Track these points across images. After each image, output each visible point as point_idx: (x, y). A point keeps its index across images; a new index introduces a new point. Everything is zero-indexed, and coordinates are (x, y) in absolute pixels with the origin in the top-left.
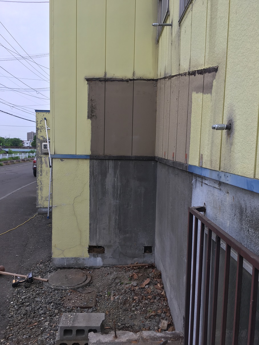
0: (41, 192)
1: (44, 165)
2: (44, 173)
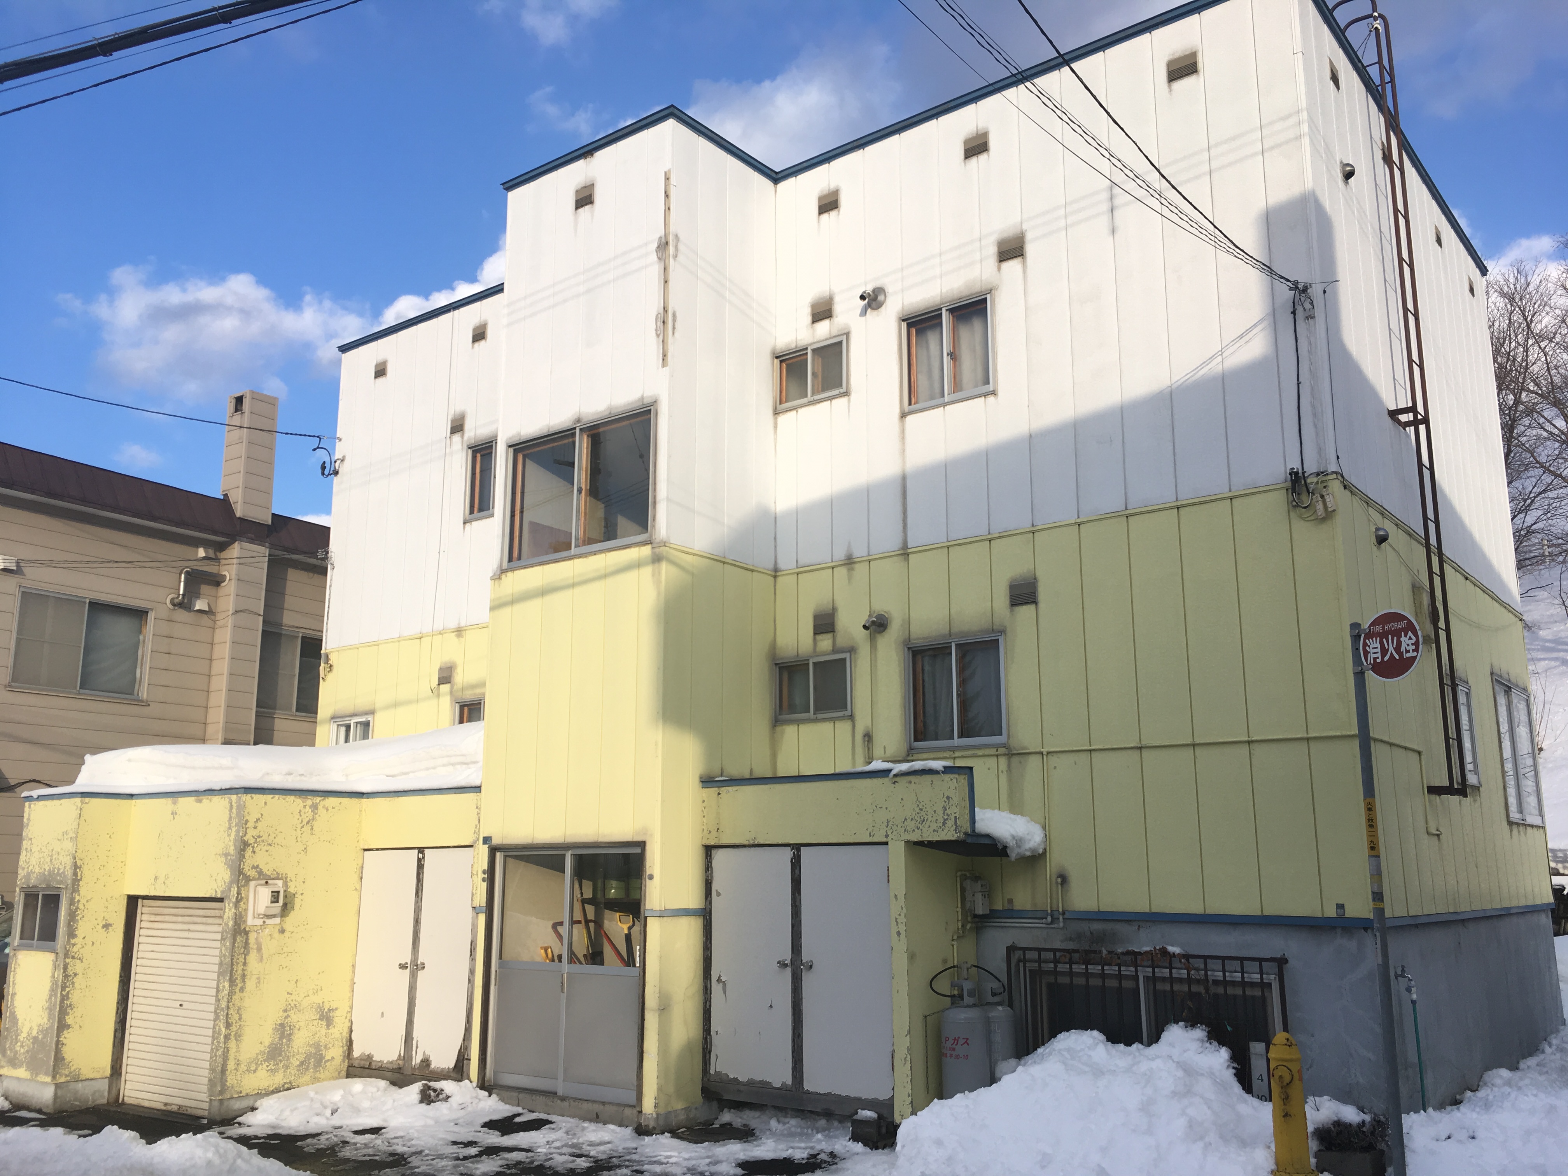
1: (252, 957)
2: (250, 984)
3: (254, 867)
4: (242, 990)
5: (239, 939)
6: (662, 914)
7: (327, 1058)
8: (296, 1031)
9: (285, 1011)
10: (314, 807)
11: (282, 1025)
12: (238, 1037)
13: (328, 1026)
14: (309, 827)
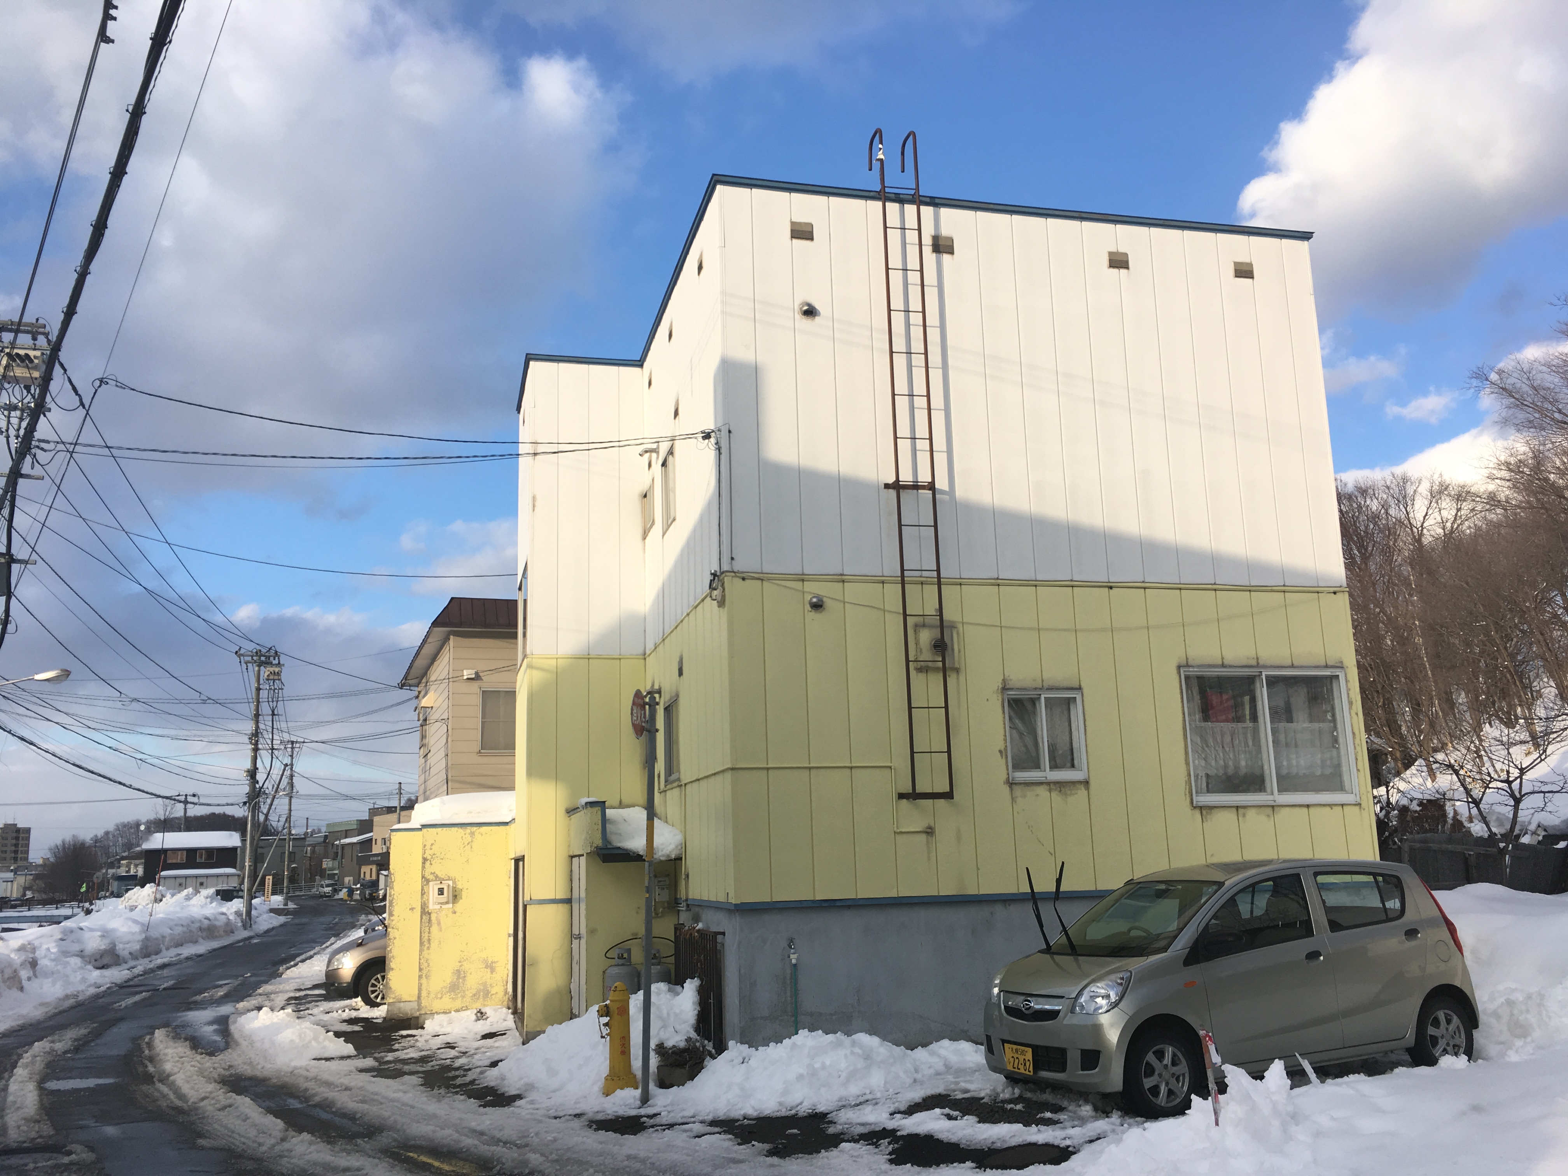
0: (428, 983)
1: (434, 929)
2: (434, 944)
3: (431, 873)
4: (428, 948)
5: (424, 917)
6: (530, 903)
7: (492, 993)
8: (468, 974)
9: (460, 962)
10: (472, 834)
11: (458, 971)
12: (427, 977)
13: (492, 972)
14: (469, 846)
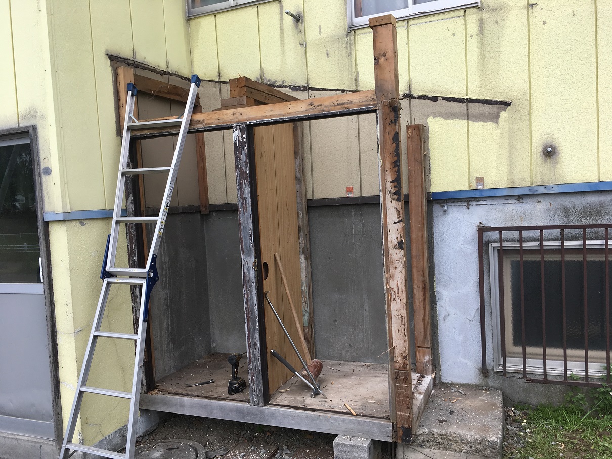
6: (67, 219)
